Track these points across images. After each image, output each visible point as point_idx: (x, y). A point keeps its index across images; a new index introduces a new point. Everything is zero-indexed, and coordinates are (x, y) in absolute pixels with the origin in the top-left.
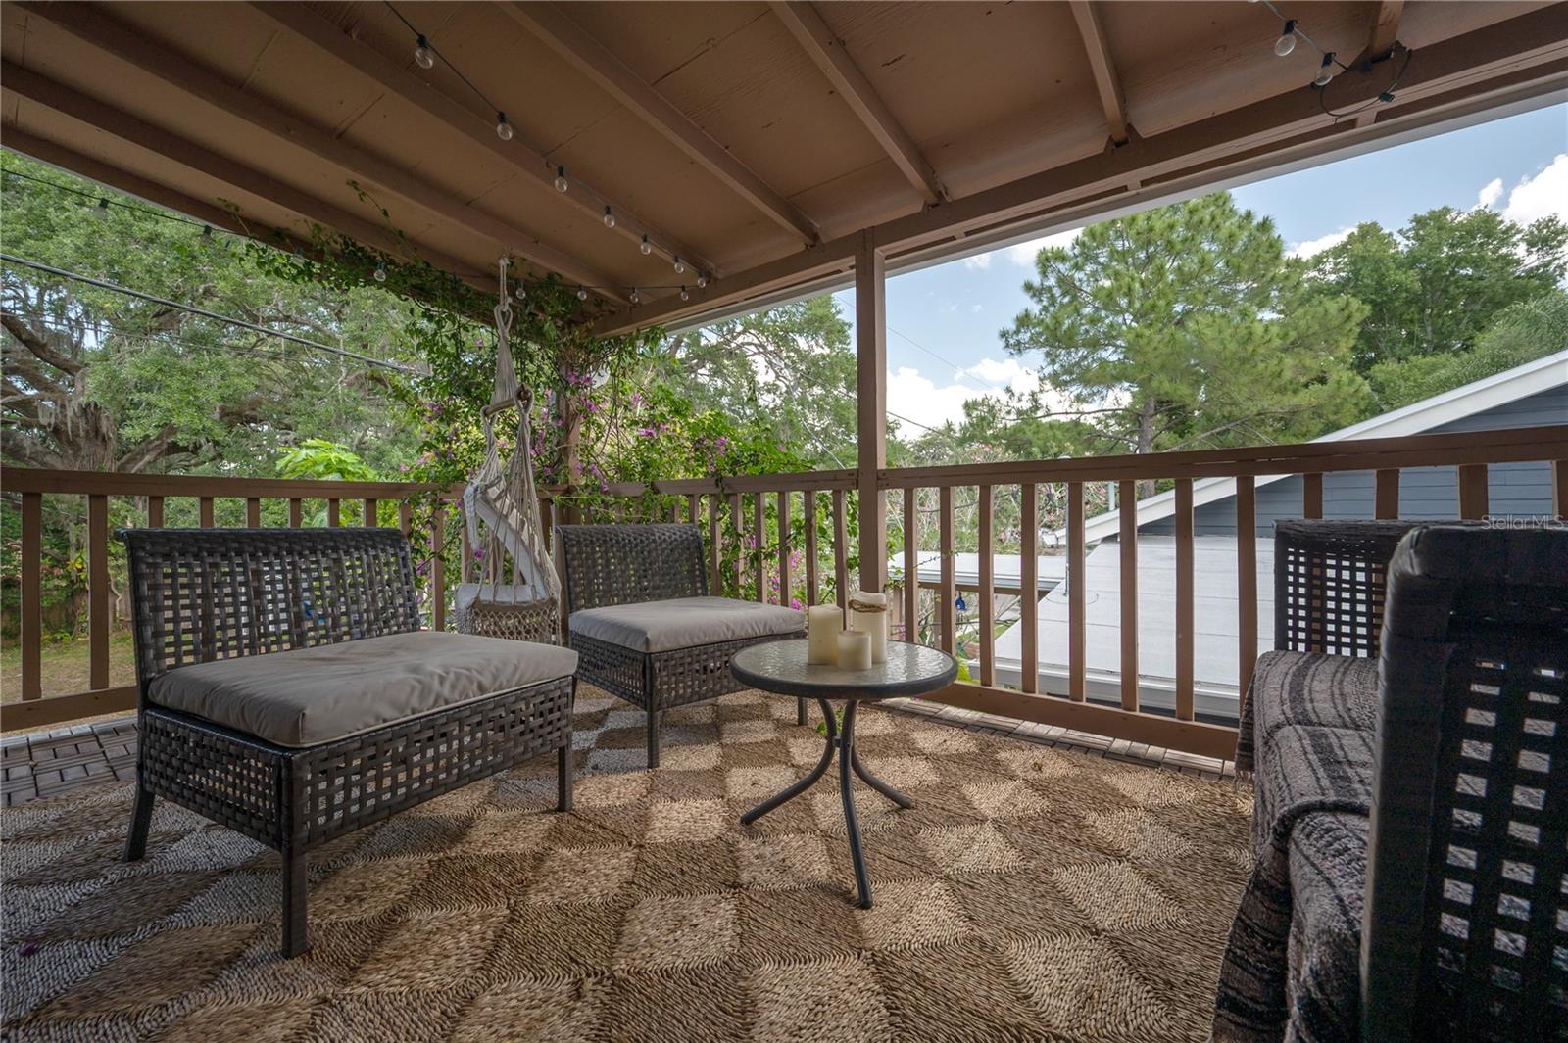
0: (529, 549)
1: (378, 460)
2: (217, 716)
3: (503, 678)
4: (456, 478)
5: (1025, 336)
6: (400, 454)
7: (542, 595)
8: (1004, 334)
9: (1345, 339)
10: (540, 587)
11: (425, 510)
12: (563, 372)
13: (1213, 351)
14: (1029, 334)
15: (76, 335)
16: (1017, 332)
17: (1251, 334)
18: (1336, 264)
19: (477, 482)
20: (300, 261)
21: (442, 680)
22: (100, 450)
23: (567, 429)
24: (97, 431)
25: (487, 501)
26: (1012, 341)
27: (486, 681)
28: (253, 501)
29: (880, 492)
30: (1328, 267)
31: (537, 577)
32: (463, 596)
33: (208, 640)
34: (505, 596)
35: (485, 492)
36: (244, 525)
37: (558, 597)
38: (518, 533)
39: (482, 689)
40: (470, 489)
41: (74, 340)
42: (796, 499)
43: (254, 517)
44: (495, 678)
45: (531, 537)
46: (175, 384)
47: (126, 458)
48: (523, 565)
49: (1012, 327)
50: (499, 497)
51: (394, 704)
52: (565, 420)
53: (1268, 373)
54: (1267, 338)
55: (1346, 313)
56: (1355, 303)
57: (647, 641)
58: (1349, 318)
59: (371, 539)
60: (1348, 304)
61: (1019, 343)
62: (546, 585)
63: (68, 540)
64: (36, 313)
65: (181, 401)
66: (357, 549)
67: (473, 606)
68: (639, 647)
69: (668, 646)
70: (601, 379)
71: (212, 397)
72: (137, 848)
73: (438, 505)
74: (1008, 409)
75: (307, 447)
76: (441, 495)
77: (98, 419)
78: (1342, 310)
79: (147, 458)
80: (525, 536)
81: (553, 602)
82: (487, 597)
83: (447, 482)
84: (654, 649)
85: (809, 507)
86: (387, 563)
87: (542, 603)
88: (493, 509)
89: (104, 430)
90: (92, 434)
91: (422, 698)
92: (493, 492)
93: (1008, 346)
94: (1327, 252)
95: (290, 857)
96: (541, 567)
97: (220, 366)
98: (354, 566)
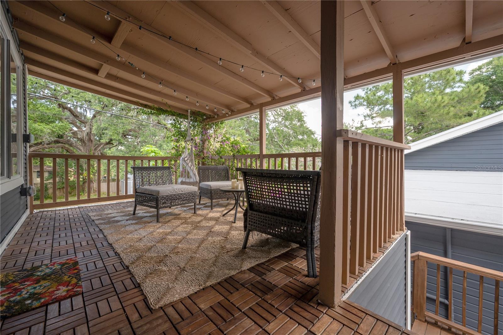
0: (193, 171)
1: (160, 147)
2: (147, 193)
3: (185, 190)
4: (179, 156)
5: (357, 103)
6: (166, 146)
7: (195, 180)
8: (350, 102)
9: (478, 100)
10: (194, 179)
11: (173, 162)
12: (203, 130)
13: (422, 106)
14: (358, 102)
15: (85, 113)
16: (355, 101)
17: (436, 100)
18: (488, 69)
19: (183, 157)
20: (149, 110)
21: (176, 189)
22: (91, 144)
23: (204, 143)
24: (90, 139)
25: (185, 161)
26: (353, 104)
27: (183, 190)
28: (142, 161)
29: (264, 159)
30: (484, 70)
31: (194, 177)
32: (180, 180)
33: (143, 184)
34: (188, 180)
35: (184, 159)
36: (140, 166)
37: (198, 181)
38: (190, 168)
39: (182, 191)
40: (181, 158)
41: (85, 114)
42: (249, 160)
43: (142, 164)
44: (184, 190)
45: (193, 168)
46: (113, 128)
47: (96, 146)
48: (191, 174)
49: (353, 100)
50: (187, 160)
51: (170, 192)
52: (203, 141)
53: (444, 113)
54: (443, 101)
55: (478, 90)
56: (482, 86)
57: (211, 187)
58: (479, 92)
59: (163, 168)
60: (479, 87)
61: (356, 105)
62: (196, 178)
63: (83, 168)
64: (76, 107)
65: (114, 132)
66: (160, 170)
67: (181, 182)
68: (210, 188)
69: (215, 188)
70: (211, 132)
71: (121, 131)
72: (134, 214)
73: (176, 161)
74: (352, 127)
75: (148, 147)
76: (176, 159)
77: (90, 136)
78: (477, 89)
79: (102, 146)
80: (192, 168)
81: (197, 182)
82: (184, 180)
83: (177, 156)
84: (212, 188)
85: (251, 162)
86: (166, 172)
87: (195, 182)
88: (186, 162)
89: (92, 139)
90: (89, 140)
91: (174, 191)
92: (186, 159)
93: (352, 106)
94: (484, 64)
95: (158, 210)
96: (195, 175)
97: (123, 123)
98: (159, 173)
